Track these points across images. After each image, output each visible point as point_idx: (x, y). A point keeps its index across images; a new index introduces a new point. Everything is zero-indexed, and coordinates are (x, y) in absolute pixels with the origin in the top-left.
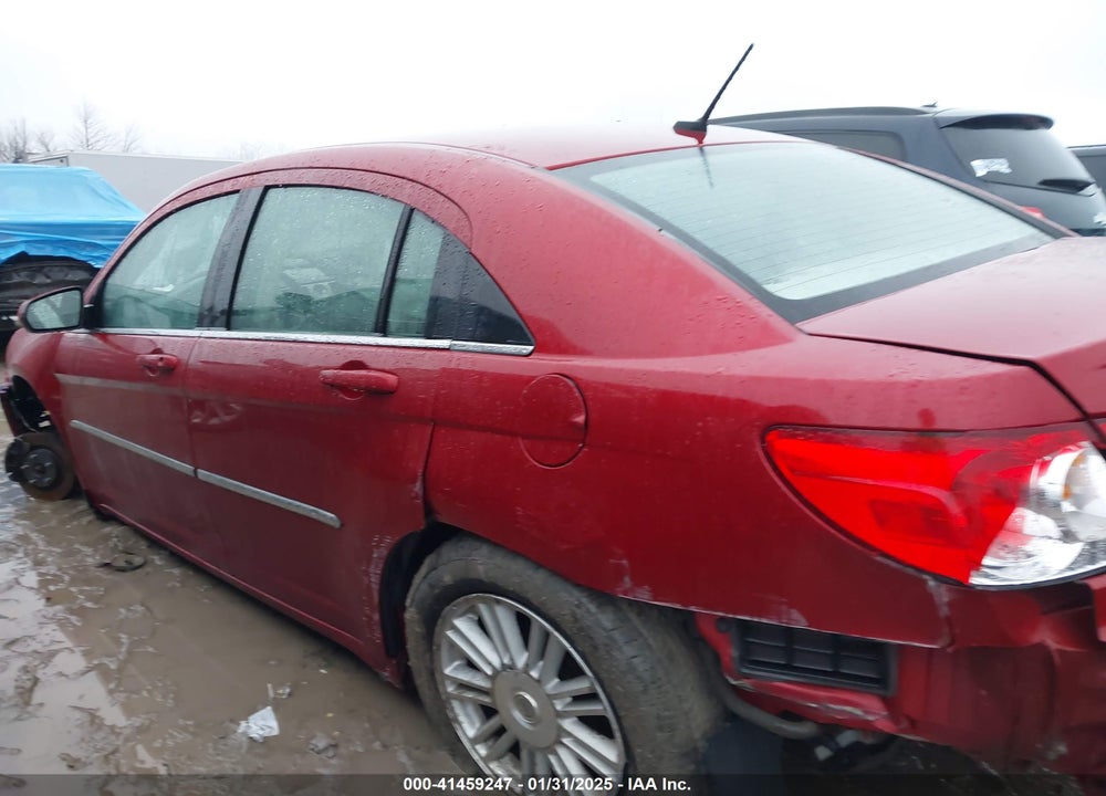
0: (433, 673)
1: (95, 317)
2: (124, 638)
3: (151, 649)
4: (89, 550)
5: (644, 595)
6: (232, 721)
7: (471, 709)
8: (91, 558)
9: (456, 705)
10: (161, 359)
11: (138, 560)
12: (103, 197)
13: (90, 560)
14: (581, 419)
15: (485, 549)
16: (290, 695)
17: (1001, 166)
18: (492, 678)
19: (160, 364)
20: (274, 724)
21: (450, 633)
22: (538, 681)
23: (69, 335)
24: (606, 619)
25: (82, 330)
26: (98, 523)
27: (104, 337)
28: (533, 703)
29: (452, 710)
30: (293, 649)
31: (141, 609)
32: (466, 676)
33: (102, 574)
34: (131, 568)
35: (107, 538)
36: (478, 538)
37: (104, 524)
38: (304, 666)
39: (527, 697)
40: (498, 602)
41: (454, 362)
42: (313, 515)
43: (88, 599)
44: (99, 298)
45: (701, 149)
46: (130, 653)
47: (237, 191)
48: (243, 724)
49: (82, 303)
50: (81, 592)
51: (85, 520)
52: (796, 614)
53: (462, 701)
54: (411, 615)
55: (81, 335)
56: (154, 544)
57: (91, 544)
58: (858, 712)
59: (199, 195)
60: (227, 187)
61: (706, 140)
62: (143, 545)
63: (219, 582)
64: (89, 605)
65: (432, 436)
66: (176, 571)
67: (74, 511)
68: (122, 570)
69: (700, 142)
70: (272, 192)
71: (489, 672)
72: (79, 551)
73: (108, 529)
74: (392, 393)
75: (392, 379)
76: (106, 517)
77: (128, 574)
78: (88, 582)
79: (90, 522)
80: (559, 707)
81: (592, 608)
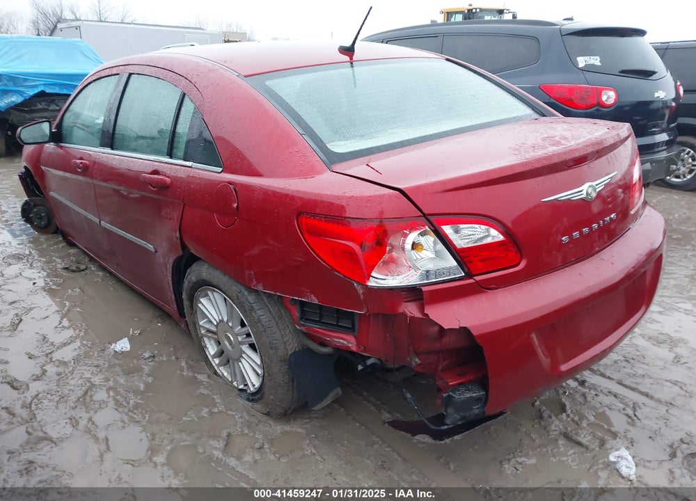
0: (195, 324)
1: (58, 136)
2: (67, 303)
3: (79, 310)
4: (59, 261)
5: (260, 288)
6: (109, 343)
7: (213, 342)
8: (60, 264)
9: (206, 339)
10: (81, 163)
11: (83, 267)
12: (89, 58)
13: (59, 266)
14: (235, 205)
15: (206, 266)
16: (140, 334)
17: (595, 61)
18: (217, 326)
19: (81, 165)
20: (129, 346)
21: (200, 305)
22: (232, 327)
23: (47, 145)
24: (251, 298)
25: (52, 143)
26: (68, 247)
27: (61, 147)
28: (232, 339)
29: (204, 342)
30: (148, 314)
31: (78, 290)
32: (208, 326)
33: (64, 273)
34: (79, 270)
35: (69, 255)
36: (204, 261)
37: (70, 248)
38: (151, 322)
39: (229, 335)
40: (214, 291)
41: (192, 172)
42: (145, 246)
43: (54, 285)
44: (60, 126)
45: (352, 63)
46: (68, 311)
47: (118, 74)
48: (114, 345)
49: (51, 129)
50: (51, 281)
51: (61, 245)
52: (313, 297)
53: (209, 337)
54: (184, 296)
55: (50, 147)
56: (92, 259)
57: (62, 257)
58: (346, 343)
59: (103, 74)
60: (114, 71)
61: (355, 58)
62: (87, 259)
63: (119, 281)
64: (54, 287)
65: (183, 210)
66: (101, 274)
67: (57, 240)
68: (73, 271)
69: (351, 59)
70: (133, 75)
71: (215, 324)
72: (55, 261)
73: (72, 251)
74: (168, 187)
75: (168, 180)
76: (72, 245)
77: (77, 273)
78: (56, 276)
79: (63, 246)
80: (240, 339)
81: (246, 293)
